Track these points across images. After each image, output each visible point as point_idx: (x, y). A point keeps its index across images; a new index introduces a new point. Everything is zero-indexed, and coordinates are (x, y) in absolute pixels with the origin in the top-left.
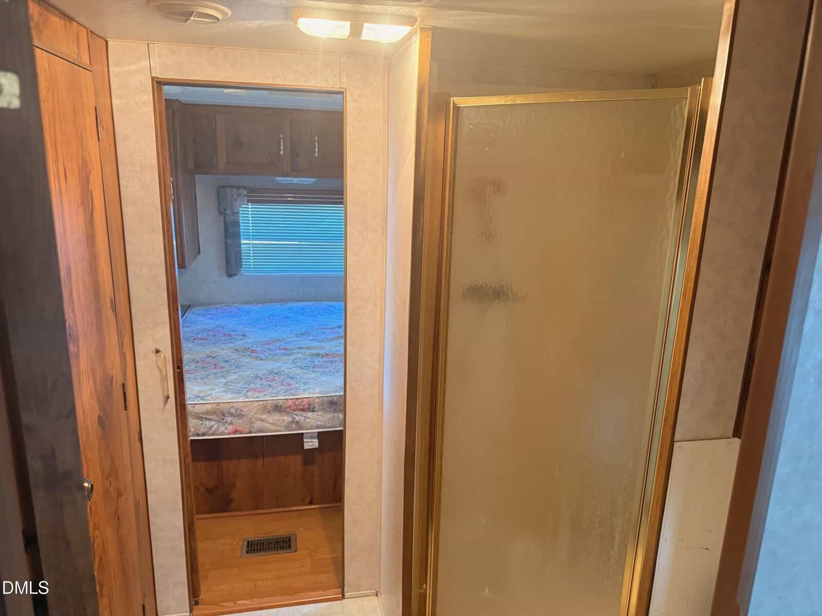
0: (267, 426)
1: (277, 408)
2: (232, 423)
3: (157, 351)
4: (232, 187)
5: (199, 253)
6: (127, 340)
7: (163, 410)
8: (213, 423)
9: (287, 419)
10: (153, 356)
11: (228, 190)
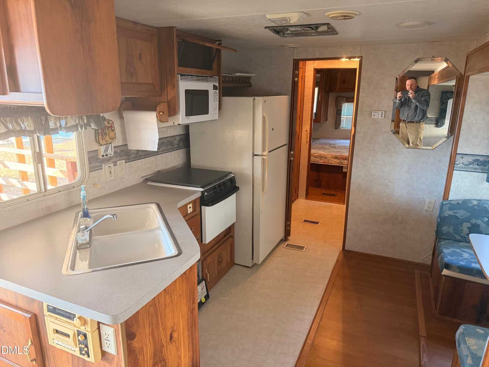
0: (333, 162)
1: (336, 158)
2: (323, 160)
3: (307, 131)
4: (341, 97)
5: (327, 120)
6: (301, 127)
7: (306, 145)
8: (318, 159)
9: (339, 161)
10: (306, 132)
11: (340, 98)
